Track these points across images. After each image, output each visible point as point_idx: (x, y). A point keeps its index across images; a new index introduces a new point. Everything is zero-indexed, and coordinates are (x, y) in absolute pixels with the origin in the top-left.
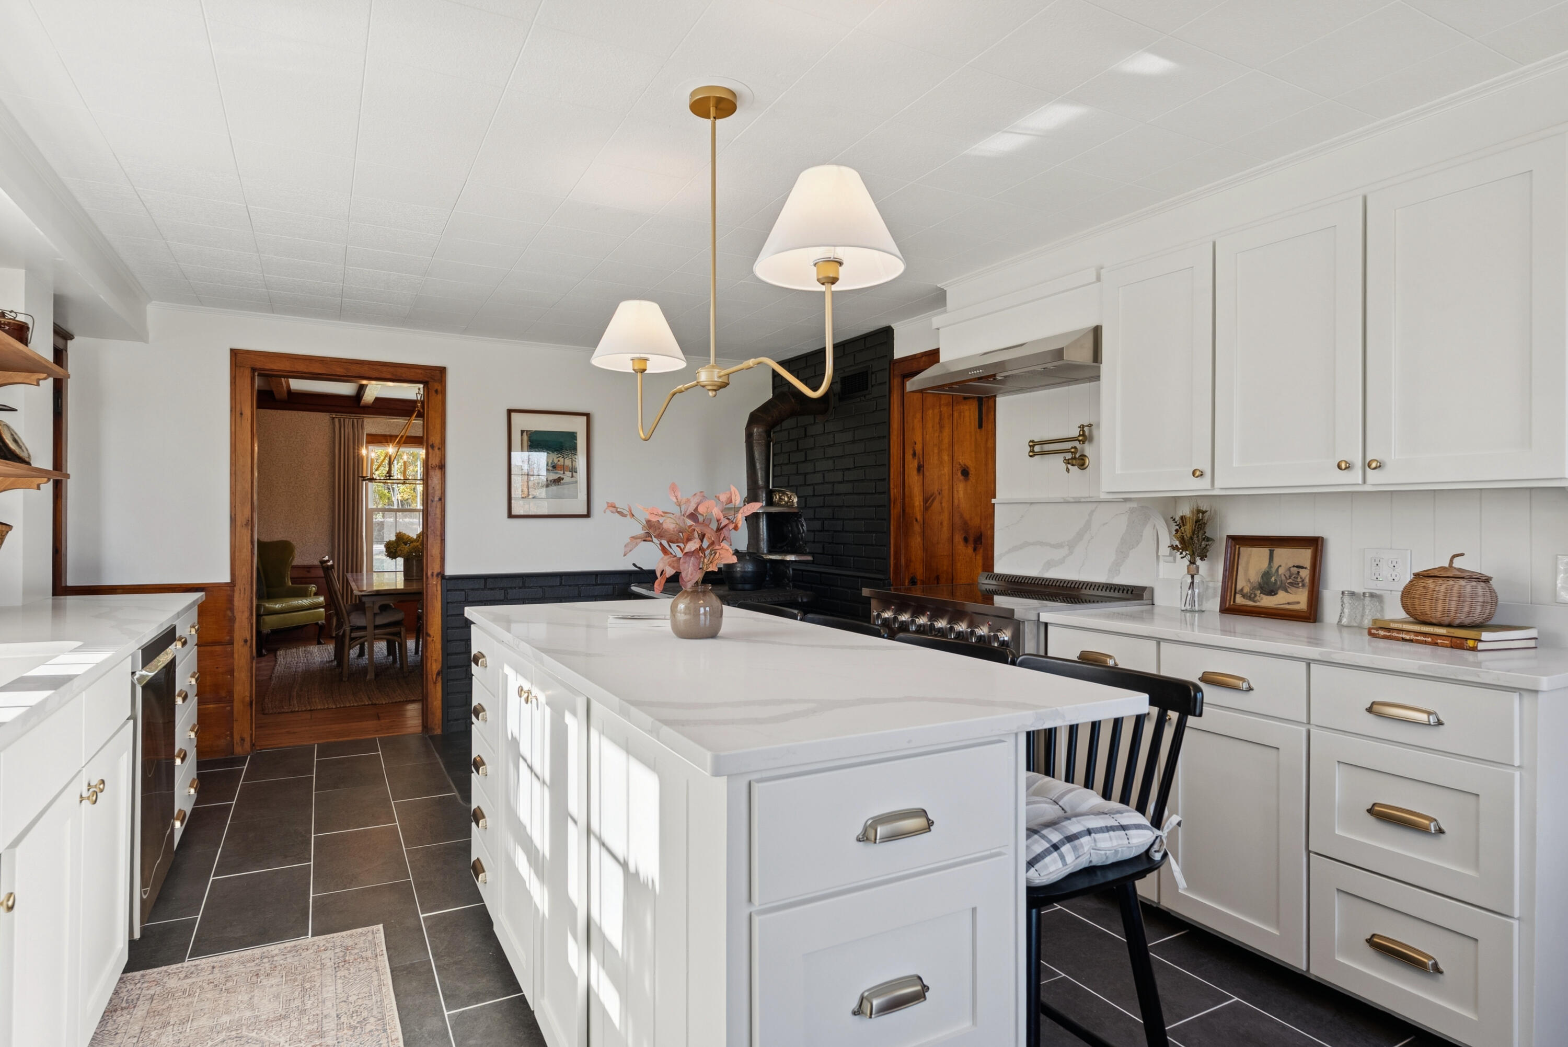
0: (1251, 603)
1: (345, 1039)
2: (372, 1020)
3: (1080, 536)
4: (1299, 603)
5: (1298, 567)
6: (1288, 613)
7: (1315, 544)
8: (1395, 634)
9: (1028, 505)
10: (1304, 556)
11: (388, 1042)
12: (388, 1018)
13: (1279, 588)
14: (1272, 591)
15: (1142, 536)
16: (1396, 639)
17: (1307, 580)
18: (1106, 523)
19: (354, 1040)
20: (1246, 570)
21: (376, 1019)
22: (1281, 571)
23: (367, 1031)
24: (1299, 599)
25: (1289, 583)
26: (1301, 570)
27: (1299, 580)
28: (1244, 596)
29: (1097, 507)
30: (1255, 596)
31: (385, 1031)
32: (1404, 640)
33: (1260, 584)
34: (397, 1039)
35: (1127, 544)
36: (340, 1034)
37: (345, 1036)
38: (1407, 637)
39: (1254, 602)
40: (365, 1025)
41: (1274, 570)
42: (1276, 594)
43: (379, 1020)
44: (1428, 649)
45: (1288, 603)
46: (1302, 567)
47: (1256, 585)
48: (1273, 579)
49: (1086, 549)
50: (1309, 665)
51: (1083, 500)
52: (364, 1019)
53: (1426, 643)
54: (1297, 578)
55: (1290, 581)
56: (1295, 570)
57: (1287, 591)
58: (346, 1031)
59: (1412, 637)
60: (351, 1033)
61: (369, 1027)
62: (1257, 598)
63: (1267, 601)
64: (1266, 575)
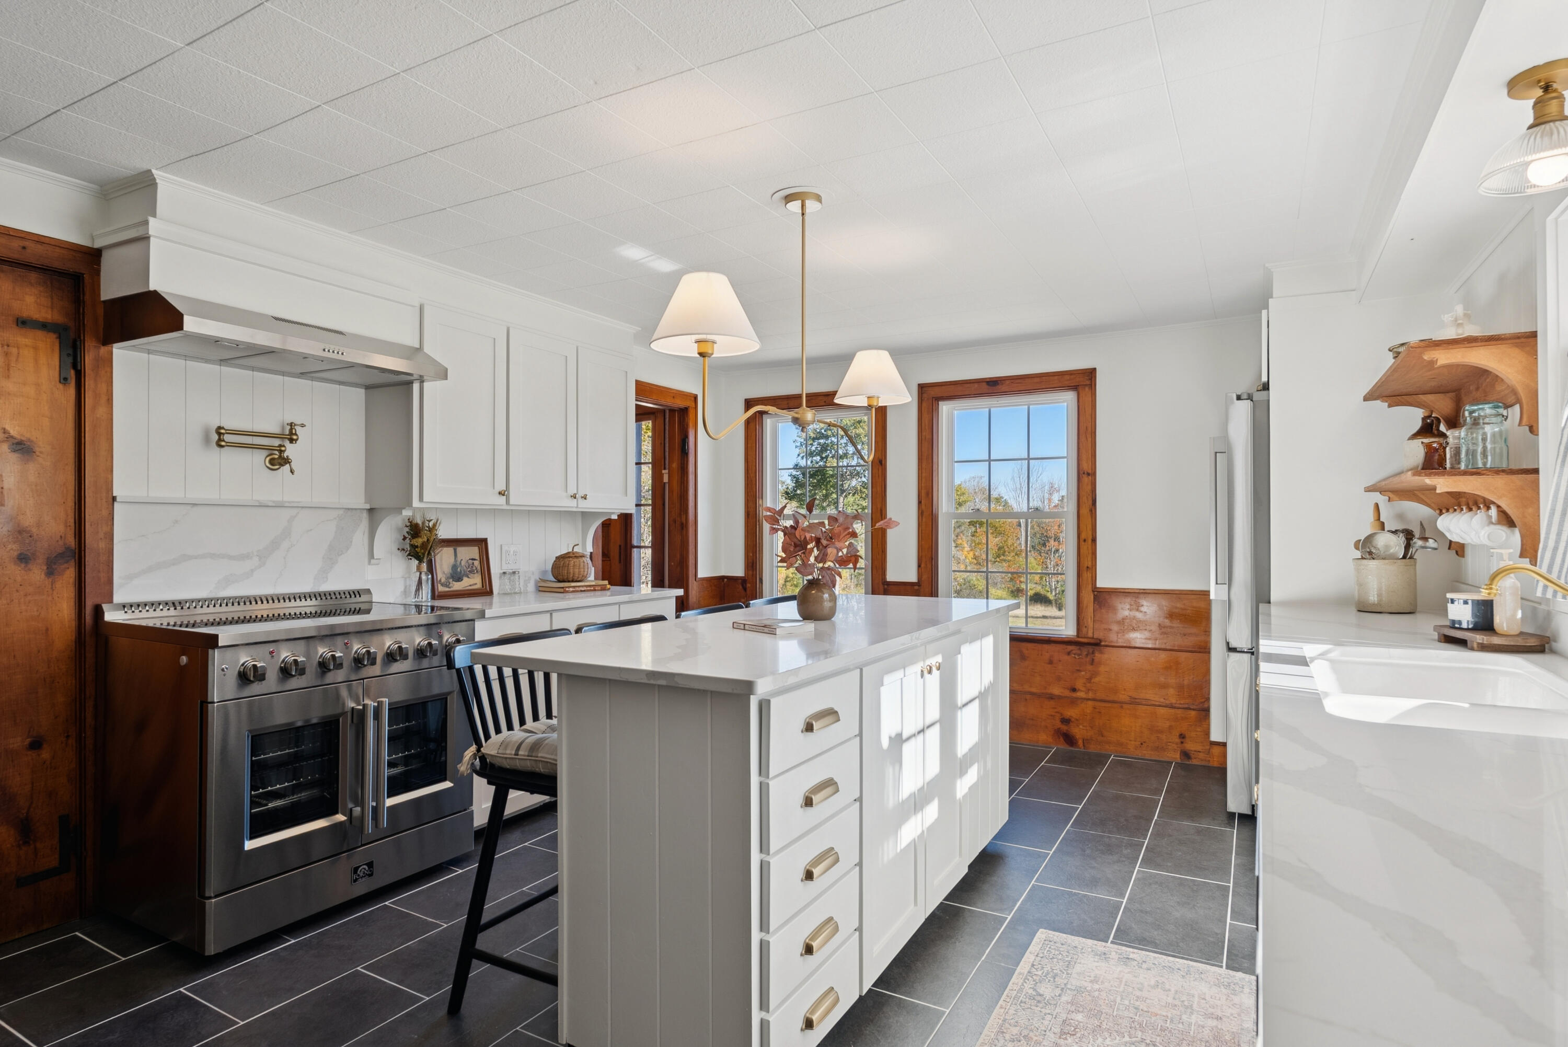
0: (447, 589)
1: (1039, 1031)
2: (1007, 1036)
3: (275, 545)
4: (476, 584)
5: (473, 559)
6: (473, 592)
7: (481, 544)
8: (577, 589)
9: (189, 507)
10: (474, 552)
11: (1009, 1009)
12: (995, 1031)
13: (463, 576)
14: (460, 578)
15: (351, 542)
16: (577, 591)
17: (479, 568)
18: (311, 530)
19: (1033, 1026)
20: (441, 565)
21: (1004, 1035)
22: (463, 563)
23: (1018, 1028)
24: (473, 582)
25: (469, 571)
26: (474, 561)
27: (474, 568)
28: (442, 585)
29: (298, 513)
30: (450, 583)
31: (1004, 1020)
32: (581, 591)
33: (451, 574)
34: (1001, 1007)
35: (334, 553)
36: (1040, 1038)
37: (1037, 1034)
38: (583, 589)
39: (450, 588)
40: (1017, 1034)
41: (458, 563)
42: (462, 580)
43: (1003, 1032)
44: (592, 593)
45: (470, 585)
46: (475, 560)
47: (449, 575)
48: (459, 570)
49: (285, 558)
50: (551, 614)
51: (287, 505)
52: (1014, 1041)
53: (591, 590)
54: (472, 567)
55: (469, 570)
56: (471, 562)
57: (468, 577)
58: (1035, 1038)
59: (585, 589)
60: (1031, 1034)
61: (1015, 1031)
62: (451, 585)
63: (457, 586)
64: (454, 567)
